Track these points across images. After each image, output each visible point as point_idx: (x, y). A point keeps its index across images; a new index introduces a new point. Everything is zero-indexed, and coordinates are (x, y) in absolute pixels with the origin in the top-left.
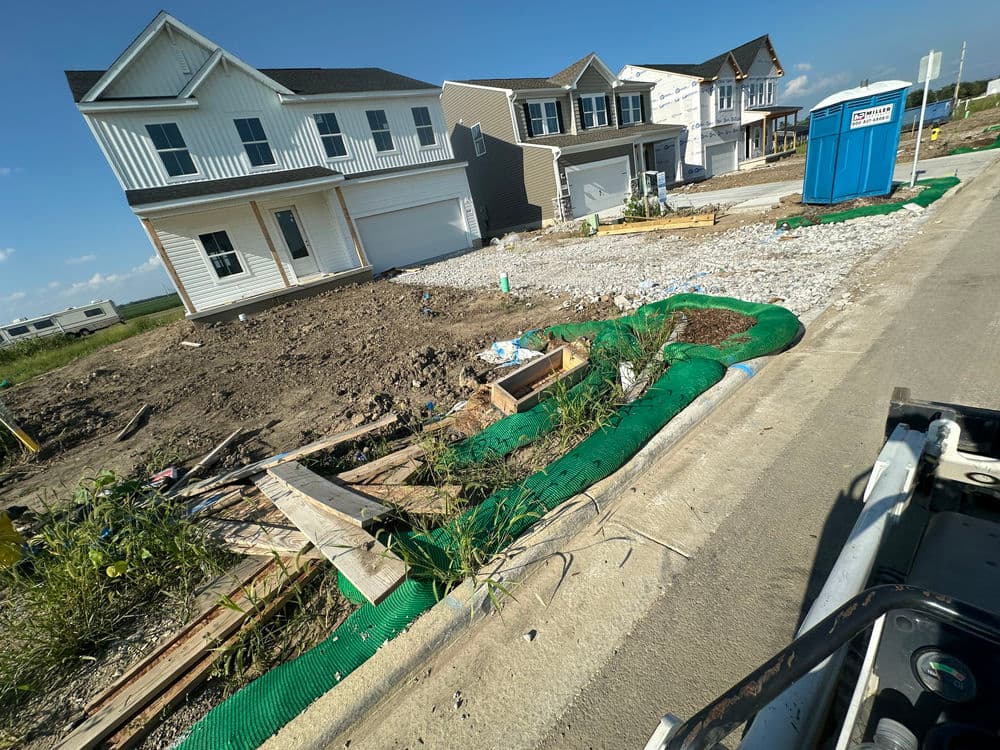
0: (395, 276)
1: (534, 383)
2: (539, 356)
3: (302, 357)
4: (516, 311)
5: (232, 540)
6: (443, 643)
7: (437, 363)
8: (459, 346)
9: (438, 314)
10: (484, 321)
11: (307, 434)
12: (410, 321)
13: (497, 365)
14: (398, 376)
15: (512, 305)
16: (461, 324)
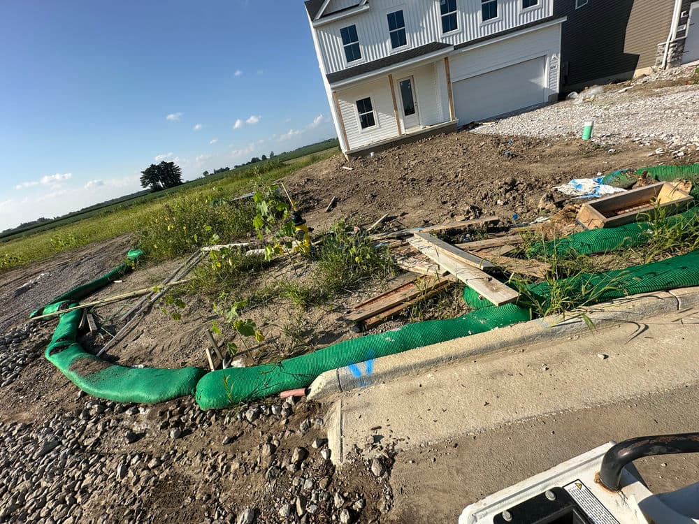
0: (473, 128)
1: (620, 210)
2: (622, 192)
3: (413, 180)
4: (596, 156)
5: (401, 262)
6: (533, 340)
7: (517, 190)
8: (536, 180)
9: (516, 156)
10: (561, 162)
11: (426, 222)
12: (490, 159)
13: (573, 197)
14: (486, 196)
15: (592, 150)
16: (539, 164)
